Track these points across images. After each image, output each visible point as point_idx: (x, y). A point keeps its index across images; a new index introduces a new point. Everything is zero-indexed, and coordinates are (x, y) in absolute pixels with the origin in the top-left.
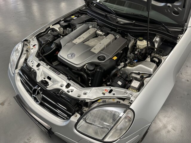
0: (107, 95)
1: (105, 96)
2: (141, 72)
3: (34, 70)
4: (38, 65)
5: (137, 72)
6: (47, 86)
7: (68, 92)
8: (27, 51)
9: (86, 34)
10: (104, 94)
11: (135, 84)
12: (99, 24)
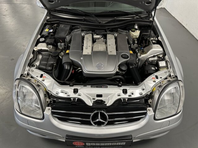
0: (157, 81)
1: (156, 82)
2: (155, 55)
3: (74, 99)
4: (76, 91)
5: (153, 55)
6: (105, 103)
7: (130, 96)
8: (38, 86)
9: (87, 42)
10: (155, 82)
11: (162, 64)
12: (83, 29)
